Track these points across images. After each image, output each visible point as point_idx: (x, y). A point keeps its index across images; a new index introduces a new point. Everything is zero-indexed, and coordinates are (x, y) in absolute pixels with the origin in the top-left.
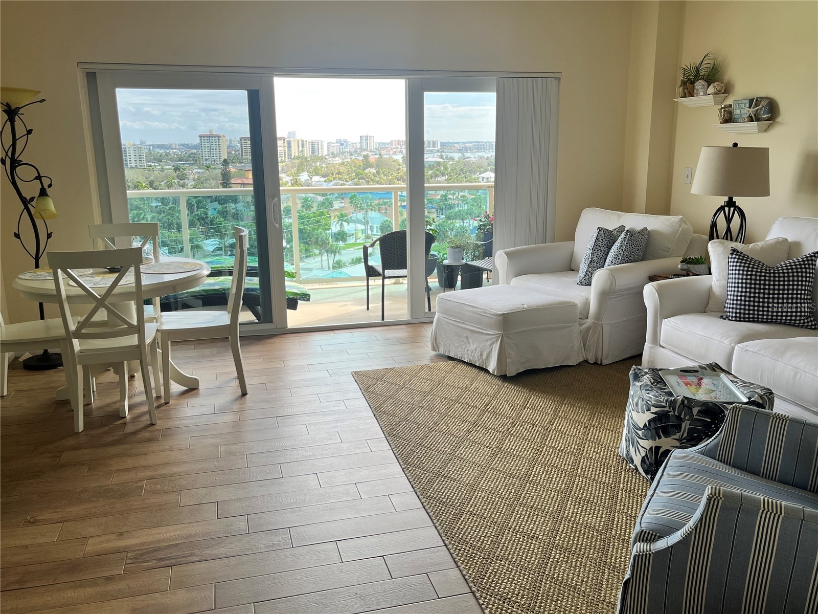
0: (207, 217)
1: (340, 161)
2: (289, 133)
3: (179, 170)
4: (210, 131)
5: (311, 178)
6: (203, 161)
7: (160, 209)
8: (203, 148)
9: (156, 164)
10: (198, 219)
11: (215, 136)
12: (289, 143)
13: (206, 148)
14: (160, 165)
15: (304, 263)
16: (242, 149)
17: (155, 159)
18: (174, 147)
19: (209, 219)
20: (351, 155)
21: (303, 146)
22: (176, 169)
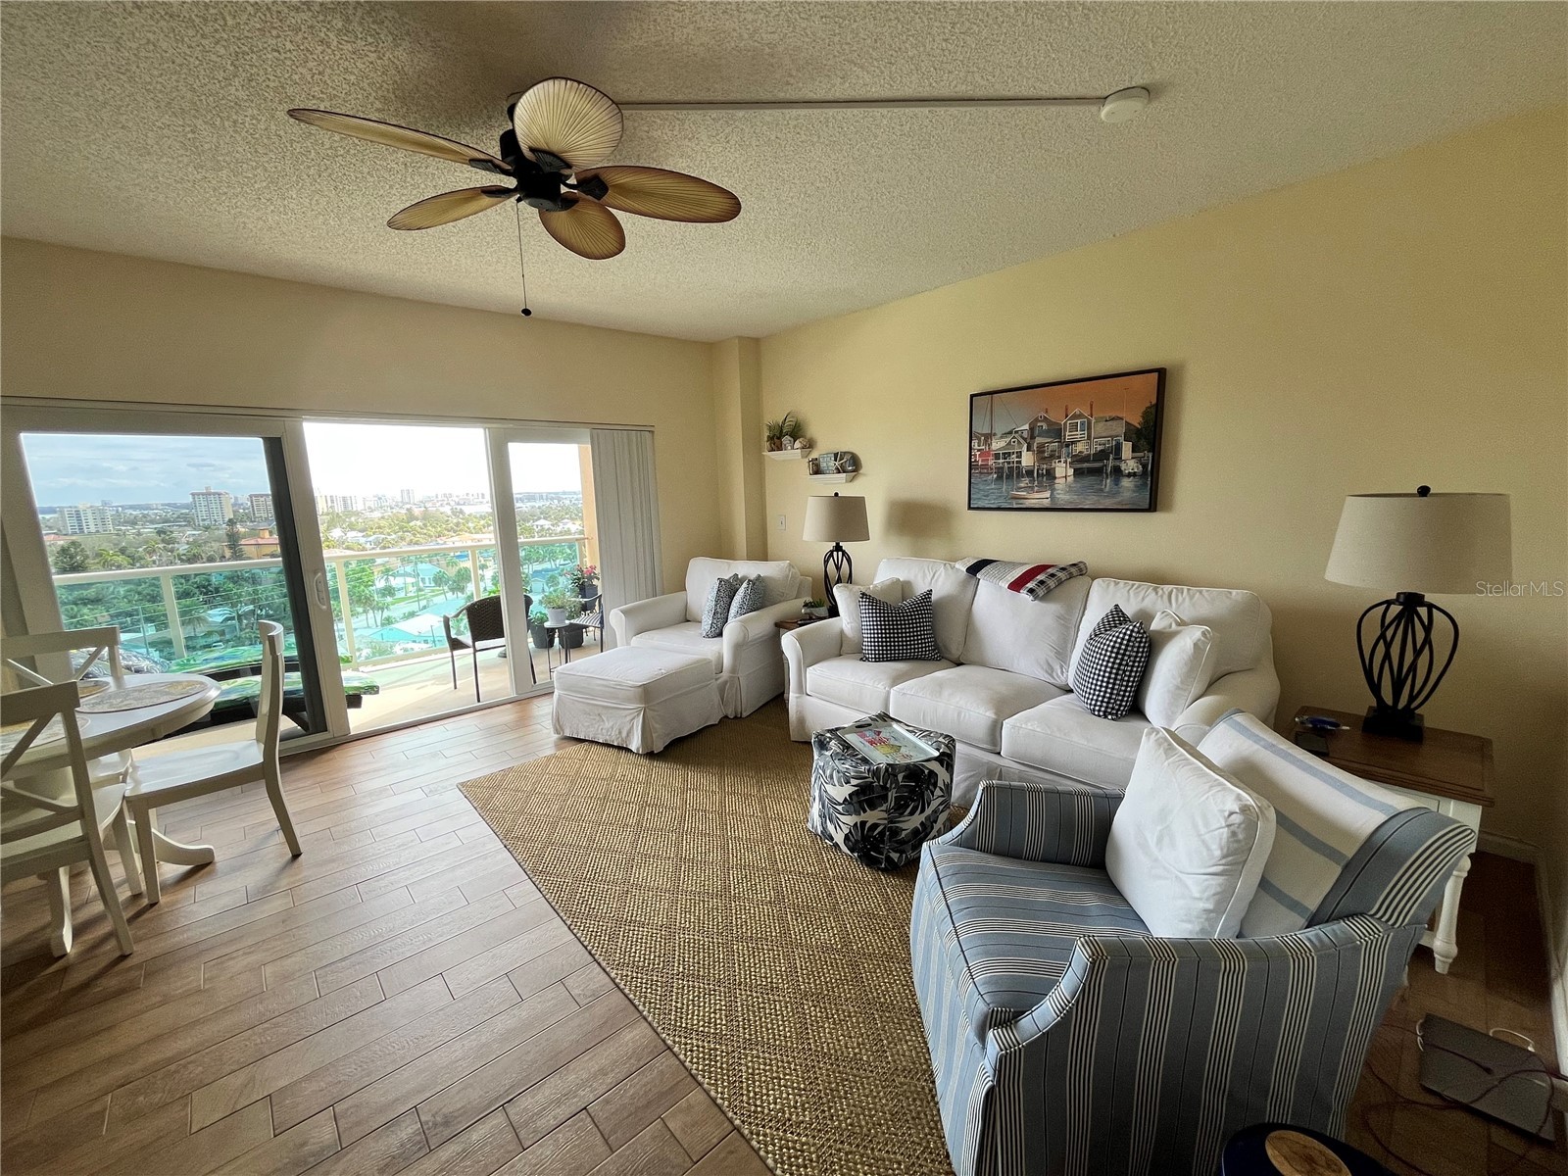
0: (209, 584)
1: (380, 515)
3: (165, 533)
4: (207, 488)
5: (346, 534)
6: (198, 522)
8: (198, 507)
9: (129, 528)
10: (198, 587)
11: (214, 494)
13: (203, 507)
14: (134, 529)
16: (253, 507)
17: (126, 522)
18: (155, 507)
19: (213, 586)
20: (392, 508)
21: (332, 502)
22: (160, 532)
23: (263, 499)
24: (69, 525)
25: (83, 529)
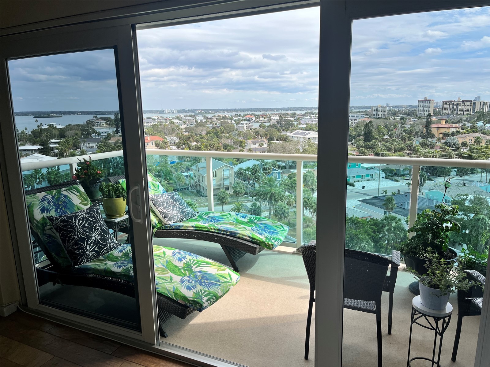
0: (412, 146)
2: (476, 98)
3: (403, 119)
4: (425, 98)
5: (485, 125)
6: (418, 114)
7: (387, 140)
8: (419, 107)
9: (392, 116)
10: (408, 146)
11: (428, 101)
12: (474, 104)
13: (421, 107)
14: (394, 116)
15: (469, 177)
16: (443, 107)
17: (392, 114)
18: (404, 107)
19: (413, 147)
21: (483, 105)
22: (402, 118)
23: (449, 103)
24: (373, 114)
25: (377, 116)
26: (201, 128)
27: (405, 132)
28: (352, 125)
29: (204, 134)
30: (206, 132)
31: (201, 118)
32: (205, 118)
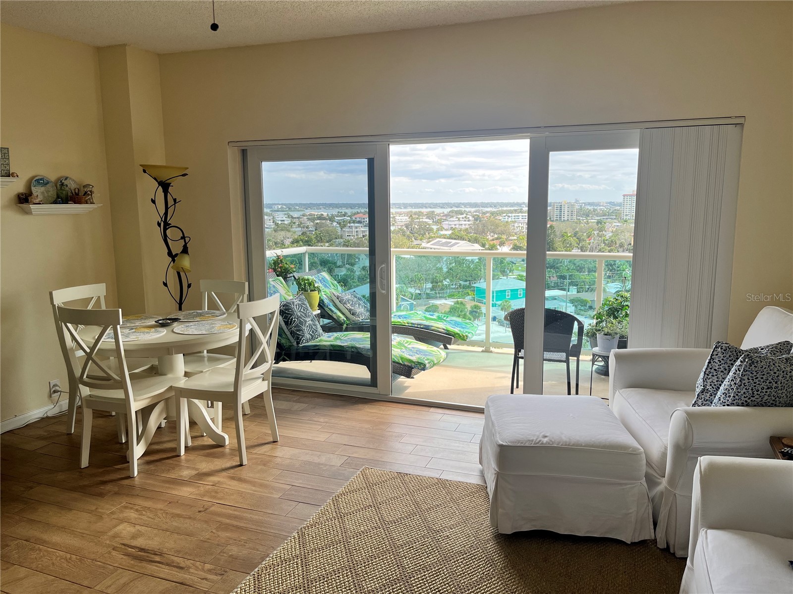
0: (615, 264)
3: (601, 224)
6: (623, 216)
8: (625, 205)
9: (584, 218)
13: (628, 205)
14: (587, 219)
17: (583, 214)
19: (617, 265)
22: (599, 222)
24: (555, 214)
25: (561, 218)
26: (283, 233)
27: (604, 243)
28: (523, 232)
29: (289, 243)
30: (291, 240)
31: (282, 217)
32: (288, 217)
